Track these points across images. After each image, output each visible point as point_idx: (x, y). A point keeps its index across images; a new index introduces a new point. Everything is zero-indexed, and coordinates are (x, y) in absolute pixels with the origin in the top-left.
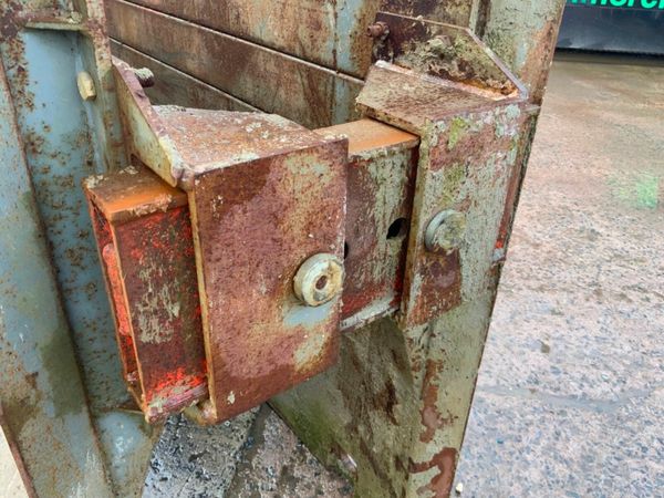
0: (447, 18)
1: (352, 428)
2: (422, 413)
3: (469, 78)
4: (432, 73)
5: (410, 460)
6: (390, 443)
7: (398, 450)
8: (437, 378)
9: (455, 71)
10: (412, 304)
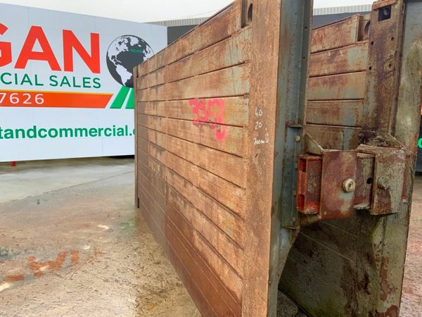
0: (382, 131)
1: (348, 306)
2: (381, 284)
3: (389, 146)
4: (378, 146)
5: (376, 311)
6: (366, 306)
7: (370, 308)
8: (386, 266)
9: (385, 144)
10: (375, 205)
